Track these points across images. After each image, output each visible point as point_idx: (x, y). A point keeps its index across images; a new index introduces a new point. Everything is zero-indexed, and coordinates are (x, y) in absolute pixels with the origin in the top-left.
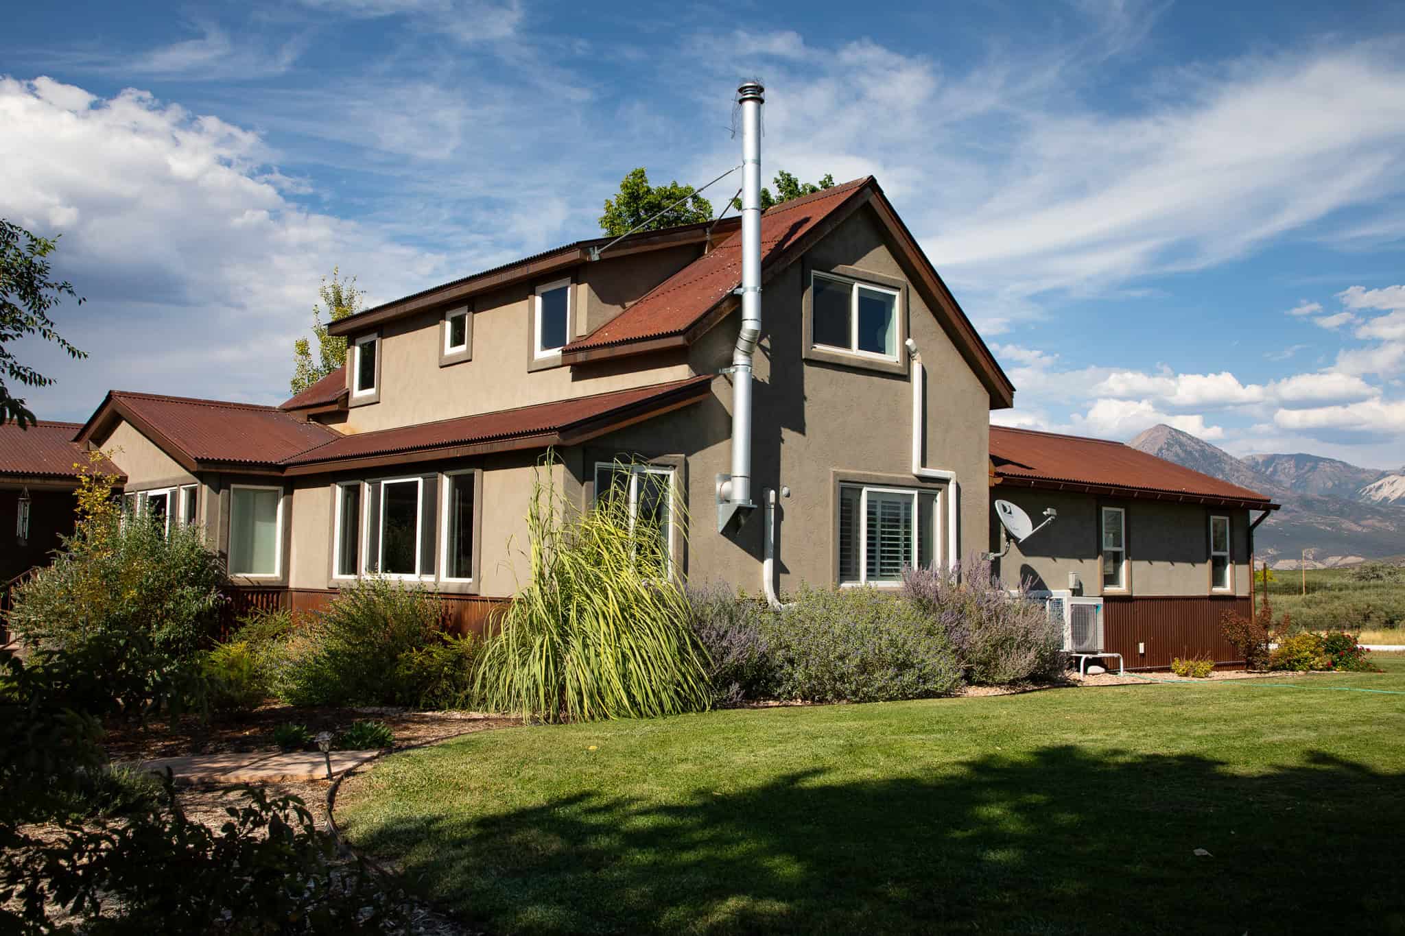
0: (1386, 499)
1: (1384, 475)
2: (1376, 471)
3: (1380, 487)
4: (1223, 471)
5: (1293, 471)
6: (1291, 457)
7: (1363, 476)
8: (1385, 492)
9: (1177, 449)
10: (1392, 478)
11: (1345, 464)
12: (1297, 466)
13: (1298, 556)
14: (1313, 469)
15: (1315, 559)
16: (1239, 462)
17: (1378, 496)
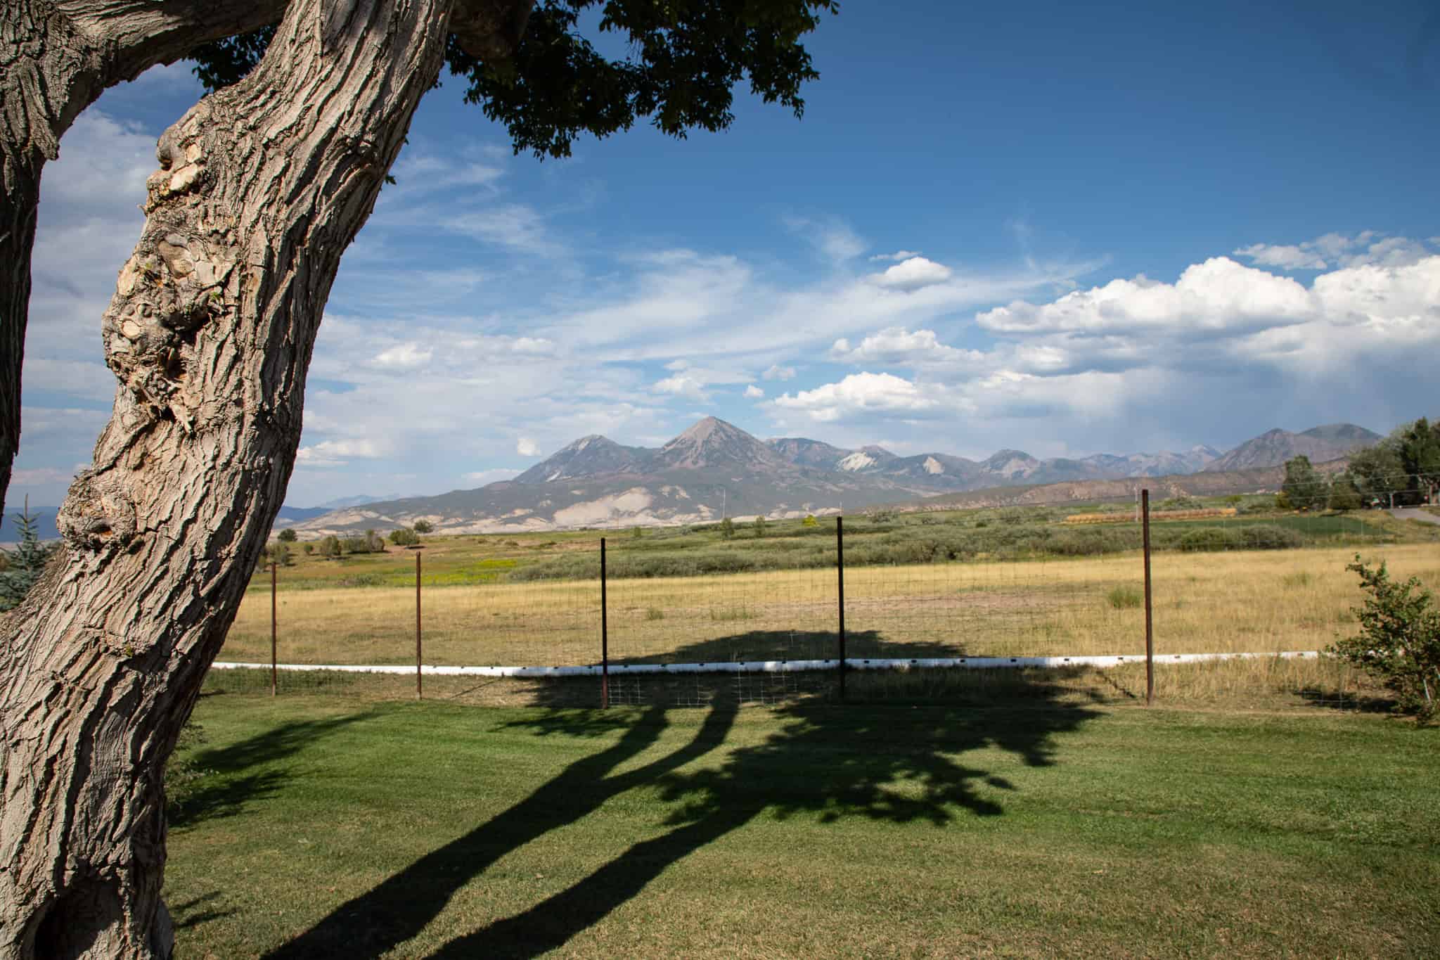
0: (852, 469)
1: (851, 452)
2: (845, 450)
3: (849, 461)
4: (752, 451)
5: (796, 450)
6: (794, 440)
7: (839, 453)
8: (852, 464)
9: (721, 434)
10: (855, 455)
11: (828, 446)
12: (798, 447)
13: (800, 508)
14: (808, 449)
15: (810, 510)
16: (762, 444)
17: (847, 467)
